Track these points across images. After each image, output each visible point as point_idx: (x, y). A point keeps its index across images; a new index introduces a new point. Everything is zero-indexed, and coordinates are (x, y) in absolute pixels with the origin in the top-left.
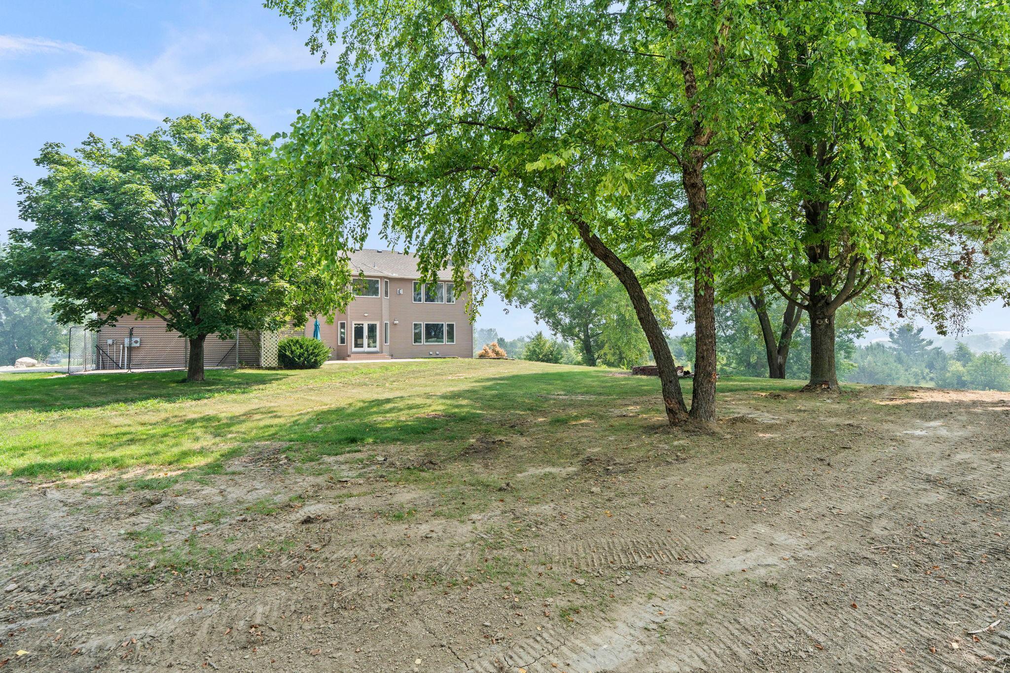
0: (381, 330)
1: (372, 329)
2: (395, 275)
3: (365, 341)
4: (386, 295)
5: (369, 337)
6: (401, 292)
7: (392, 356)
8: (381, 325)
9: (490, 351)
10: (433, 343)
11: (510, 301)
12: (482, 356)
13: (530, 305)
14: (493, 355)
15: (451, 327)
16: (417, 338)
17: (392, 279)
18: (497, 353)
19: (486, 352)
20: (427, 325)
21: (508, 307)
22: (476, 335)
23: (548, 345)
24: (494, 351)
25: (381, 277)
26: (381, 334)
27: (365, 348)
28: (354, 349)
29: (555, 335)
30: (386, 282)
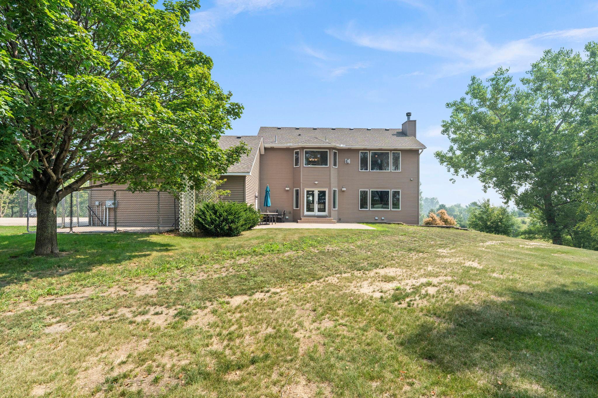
0: (329, 197)
1: (322, 194)
2: (342, 146)
3: (316, 206)
4: (335, 165)
5: (319, 203)
6: (349, 161)
7: (340, 221)
8: (330, 191)
9: (437, 219)
10: (379, 209)
11: (456, 172)
12: (428, 224)
13: (478, 174)
14: (442, 224)
15: (396, 194)
16: (363, 204)
17: (341, 150)
18: (446, 221)
19: (434, 220)
20: (372, 191)
21: (455, 177)
22: (422, 202)
23: (496, 212)
24: (442, 218)
25: (330, 148)
26: (329, 199)
27: (316, 213)
28: (306, 213)
29: (506, 203)
30: (335, 153)
